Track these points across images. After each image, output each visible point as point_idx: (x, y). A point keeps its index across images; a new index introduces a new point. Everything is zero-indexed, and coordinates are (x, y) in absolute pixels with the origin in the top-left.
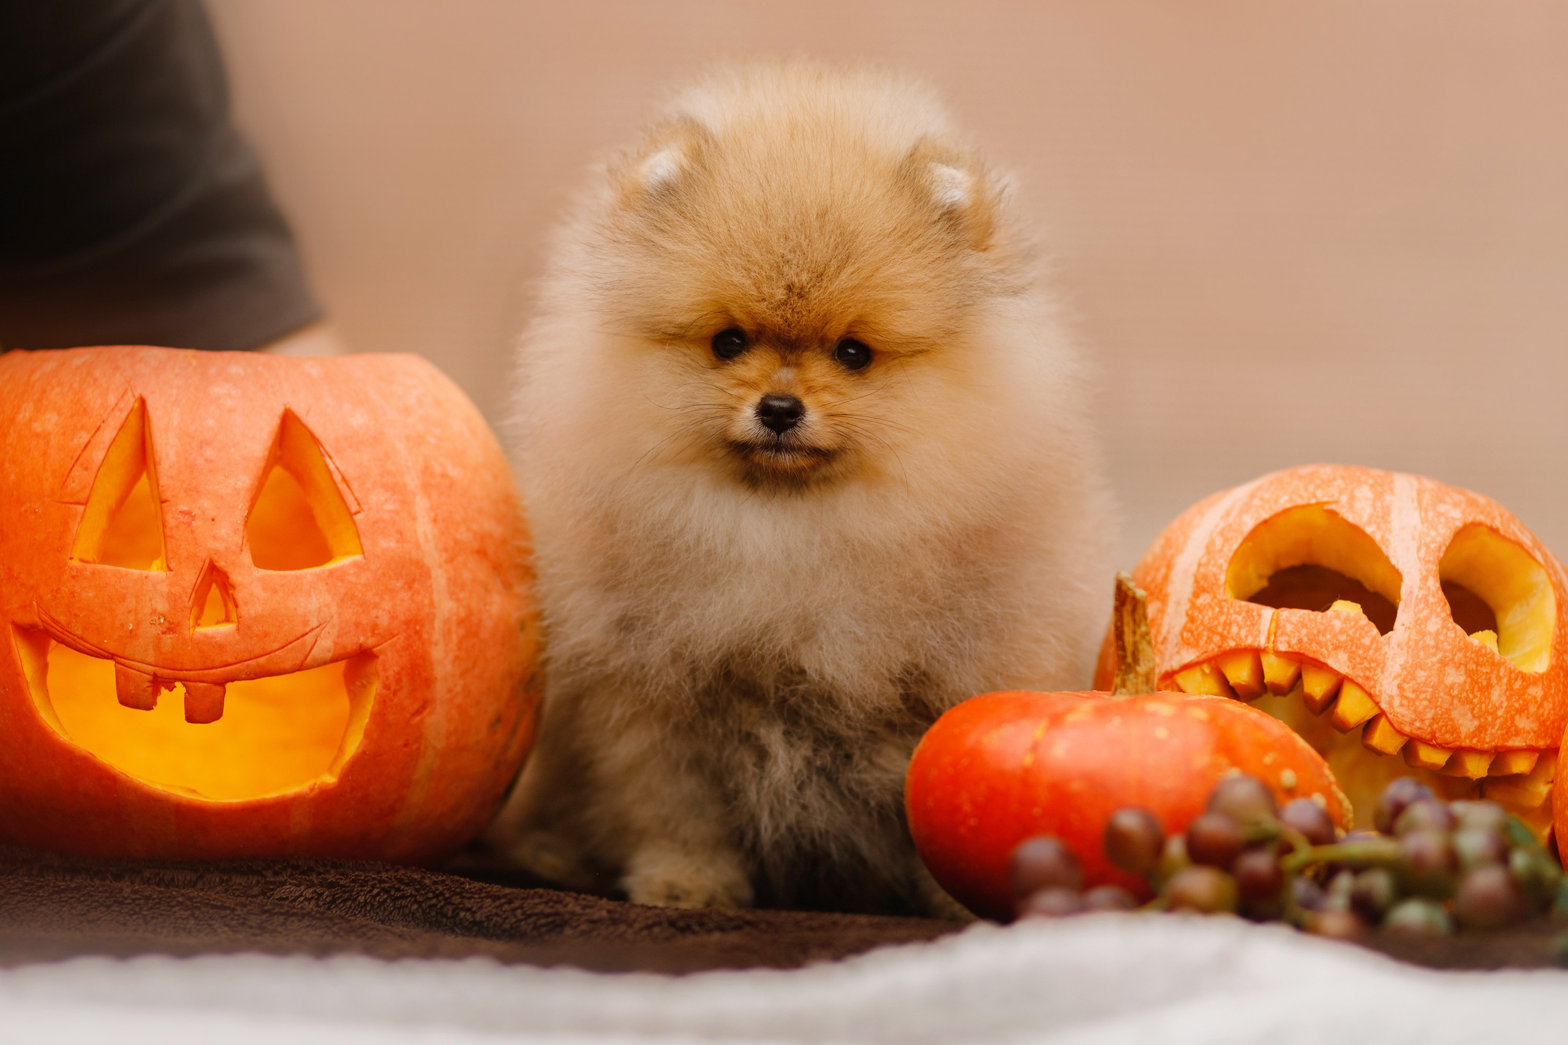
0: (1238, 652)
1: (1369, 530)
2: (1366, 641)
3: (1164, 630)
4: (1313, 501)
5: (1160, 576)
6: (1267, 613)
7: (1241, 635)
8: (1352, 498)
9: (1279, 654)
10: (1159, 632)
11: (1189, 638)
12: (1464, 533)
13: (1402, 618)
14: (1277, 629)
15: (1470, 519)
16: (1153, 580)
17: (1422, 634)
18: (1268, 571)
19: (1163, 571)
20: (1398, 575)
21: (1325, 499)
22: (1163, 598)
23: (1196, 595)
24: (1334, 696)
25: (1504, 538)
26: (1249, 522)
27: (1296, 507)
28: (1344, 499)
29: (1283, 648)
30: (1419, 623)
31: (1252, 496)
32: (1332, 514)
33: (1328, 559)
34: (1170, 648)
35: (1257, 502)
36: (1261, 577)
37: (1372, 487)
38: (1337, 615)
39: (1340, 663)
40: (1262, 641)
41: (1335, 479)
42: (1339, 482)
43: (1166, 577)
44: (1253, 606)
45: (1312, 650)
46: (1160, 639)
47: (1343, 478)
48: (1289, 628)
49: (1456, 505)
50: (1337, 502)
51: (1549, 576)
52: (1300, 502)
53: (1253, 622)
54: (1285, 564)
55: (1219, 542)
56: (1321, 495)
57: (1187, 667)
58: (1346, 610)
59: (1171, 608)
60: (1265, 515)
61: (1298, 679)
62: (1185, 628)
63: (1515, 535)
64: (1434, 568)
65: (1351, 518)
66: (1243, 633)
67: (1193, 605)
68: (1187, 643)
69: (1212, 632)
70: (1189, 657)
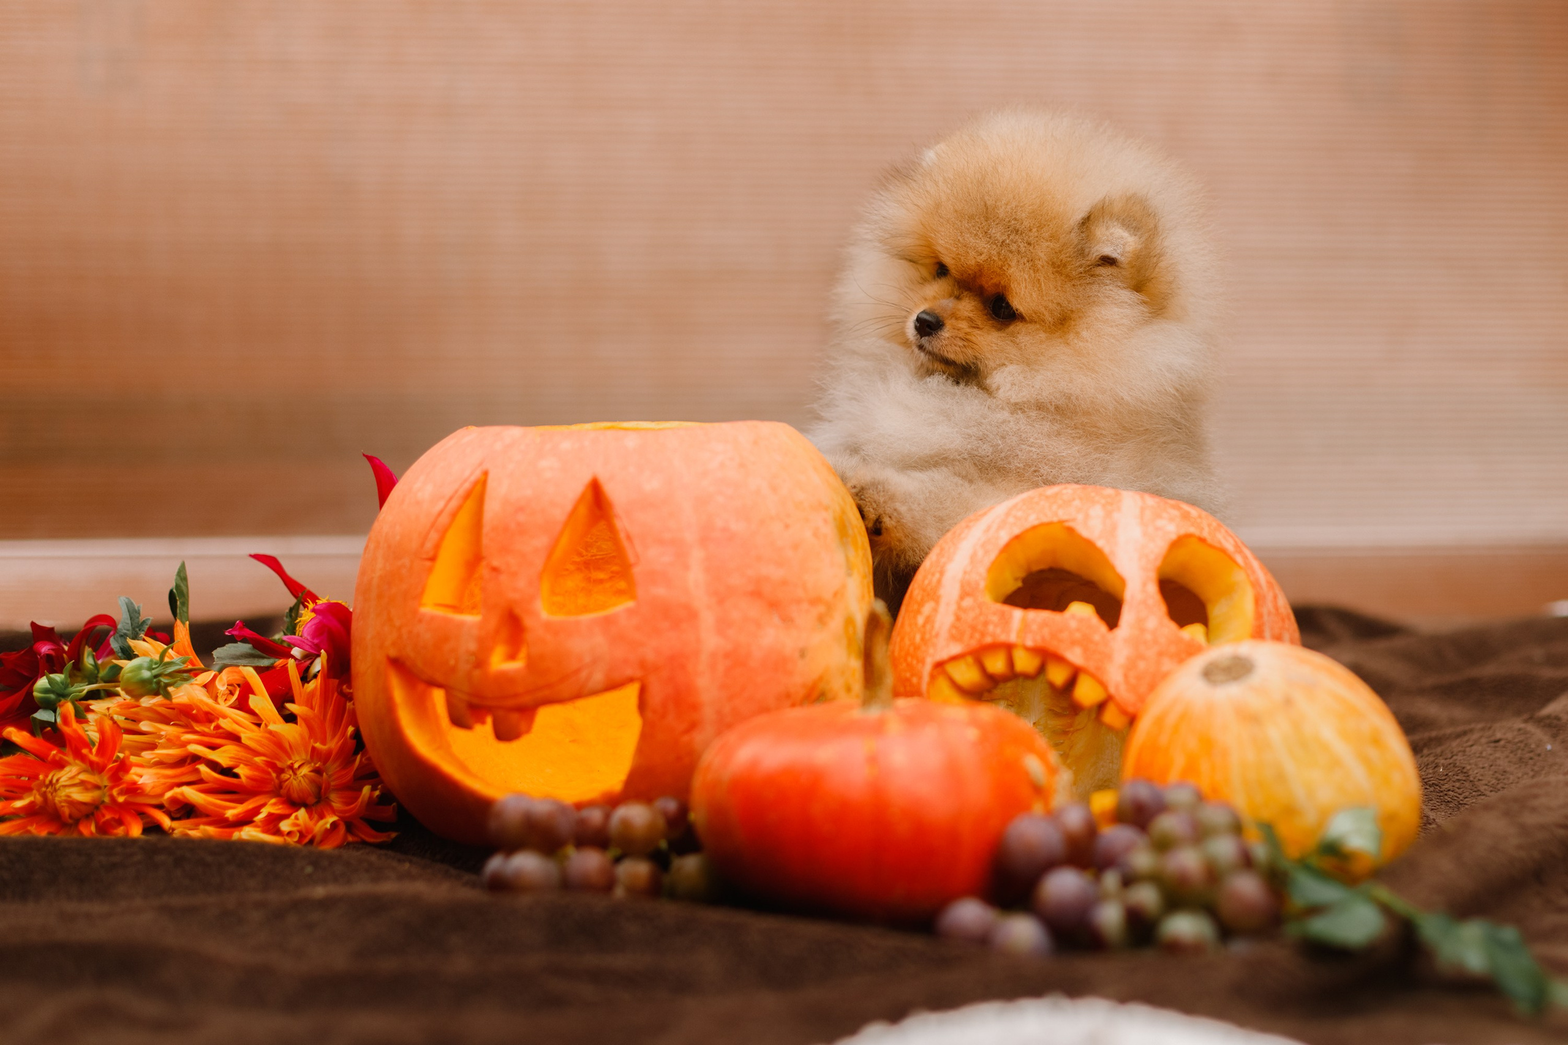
0: (994, 647)
1: (1100, 543)
2: (1097, 638)
3: (937, 625)
4: (1055, 519)
5: (935, 579)
6: (1018, 614)
7: (995, 633)
8: (1087, 517)
9: (1028, 649)
10: (933, 627)
11: (956, 635)
12: (1177, 544)
13: (1127, 616)
14: (1025, 626)
15: (1182, 532)
16: (930, 583)
17: (1142, 630)
18: (1022, 574)
19: (937, 575)
20: (1122, 581)
21: (1065, 517)
22: (936, 599)
23: (962, 597)
24: (1071, 683)
25: (1211, 546)
26: (1004, 537)
27: (1042, 525)
28: (1080, 517)
29: (1029, 643)
30: (1140, 623)
31: (1008, 514)
32: (1071, 531)
33: (1069, 564)
34: (942, 641)
35: (1011, 520)
36: (1016, 579)
37: (1104, 506)
38: (1073, 617)
39: (1075, 656)
40: (1013, 638)
41: (1074, 500)
42: (1077, 503)
43: (939, 581)
44: (1007, 608)
45: (1054, 646)
46: (934, 633)
47: (1081, 499)
48: (1034, 627)
49: (1171, 520)
50: (1074, 520)
51: (1248, 576)
52: (1045, 520)
53: (1005, 621)
54: (1035, 568)
55: (980, 553)
56: (1062, 514)
57: (954, 658)
58: (1081, 612)
59: (942, 608)
60: (1017, 531)
61: (1042, 669)
62: (953, 626)
63: (1220, 542)
64: (1153, 576)
65: (1085, 533)
66: (998, 631)
67: (959, 607)
68: (954, 638)
69: (974, 628)
70: (956, 649)
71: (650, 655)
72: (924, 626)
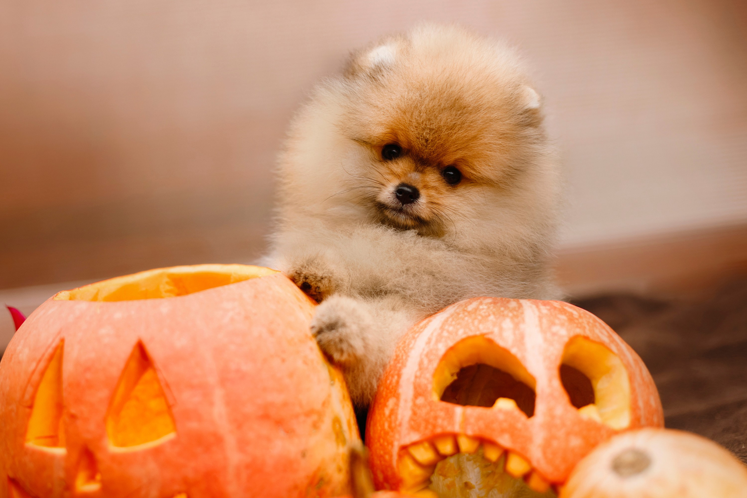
0: (444, 436)
1: (514, 351)
2: (519, 425)
3: (400, 417)
4: (478, 333)
5: (394, 380)
6: (459, 410)
7: (444, 426)
8: (501, 329)
9: (469, 437)
10: (396, 418)
13: (540, 407)
14: (465, 420)
16: (391, 383)
20: (534, 379)
21: (485, 331)
22: (397, 396)
26: (442, 349)
27: (469, 338)
28: (496, 330)
29: (470, 433)
32: (490, 341)
34: (404, 429)
36: (453, 375)
37: (512, 319)
38: (500, 411)
39: (505, 441)
40: (456, 430)
41: (489, 315)
42: (492, 318)
43: (397, 382)
44: (448, 406)
45: (488, 434)
47: (494, 314)
50: (492, 333)
53: (450, 416)
55: (426, 362)
56: (483, 329)
57: (415, 444)
58: (505, 406)
59: (402, 403)
60: (451, 344)
62: (412, 419)
64: (556, 374)
65: (501, 343)
66: (445, 424)
67: (415, 405)
68: (414, 427)
69: (427, 421)
70: (415, 437)
71: (190, 474)
72: (390, 416)
